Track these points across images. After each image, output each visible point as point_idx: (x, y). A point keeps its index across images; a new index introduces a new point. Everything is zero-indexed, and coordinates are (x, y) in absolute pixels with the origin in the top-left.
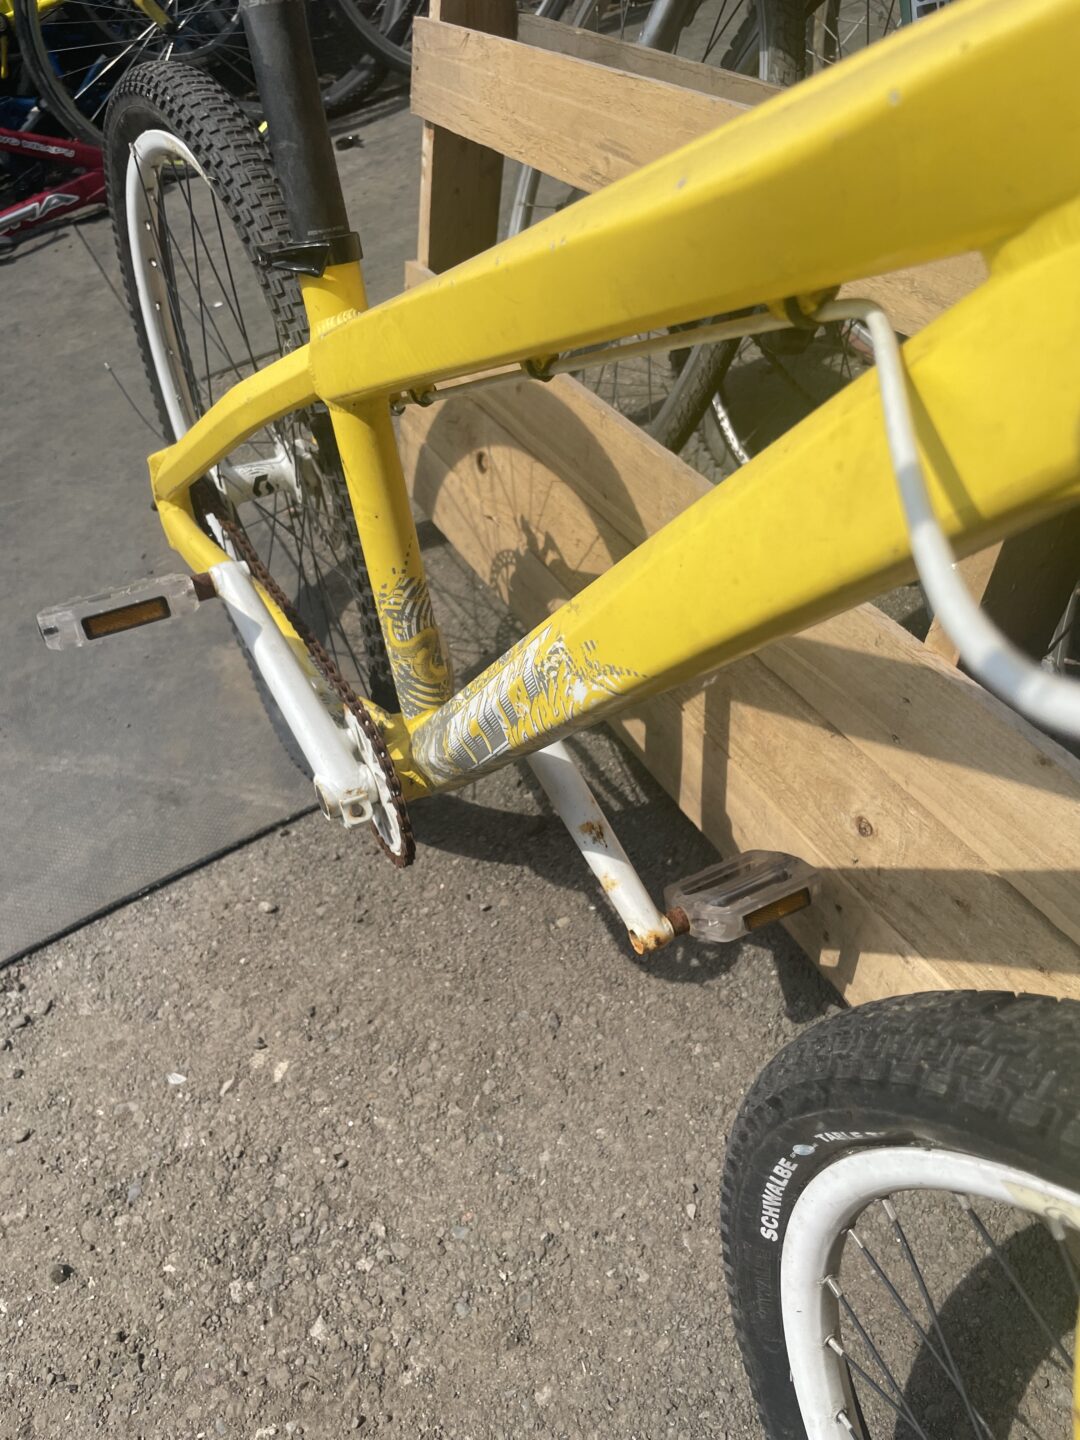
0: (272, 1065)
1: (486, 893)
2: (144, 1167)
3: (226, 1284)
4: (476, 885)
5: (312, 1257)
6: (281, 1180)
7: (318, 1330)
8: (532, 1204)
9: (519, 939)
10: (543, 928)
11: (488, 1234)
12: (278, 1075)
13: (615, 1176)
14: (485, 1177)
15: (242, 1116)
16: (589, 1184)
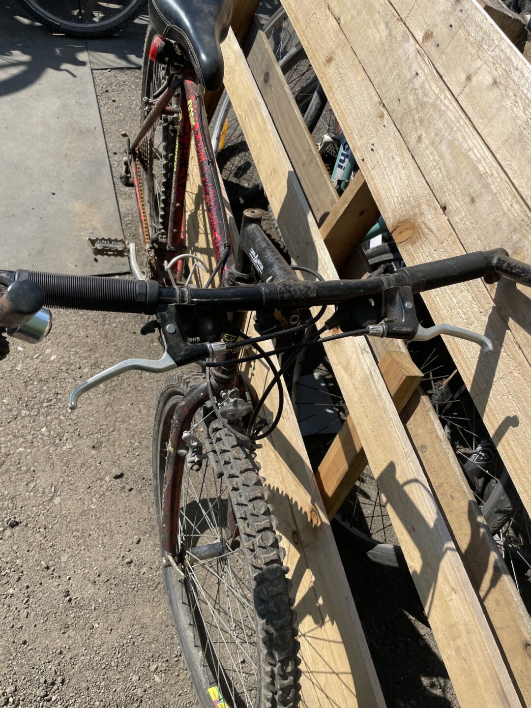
0: (52, 355)
1: (135, 326)
2: (4, 371)
3: (21, 410)
4: (133, 323)
5: (48, 411)
6: (45, 388)
7: (44, 429)
8: (115, 417)
9: (140, 345)
10: (148, 344)
11: (99, 421)
12: (52, 358)
13: (140, 418)
14: (104, 407)
15: (38, 366)
16: (133, 418)
